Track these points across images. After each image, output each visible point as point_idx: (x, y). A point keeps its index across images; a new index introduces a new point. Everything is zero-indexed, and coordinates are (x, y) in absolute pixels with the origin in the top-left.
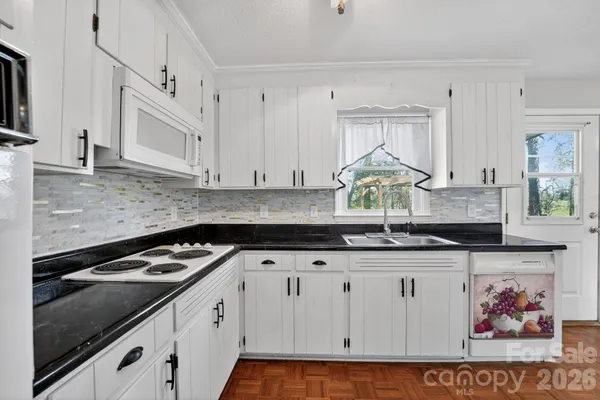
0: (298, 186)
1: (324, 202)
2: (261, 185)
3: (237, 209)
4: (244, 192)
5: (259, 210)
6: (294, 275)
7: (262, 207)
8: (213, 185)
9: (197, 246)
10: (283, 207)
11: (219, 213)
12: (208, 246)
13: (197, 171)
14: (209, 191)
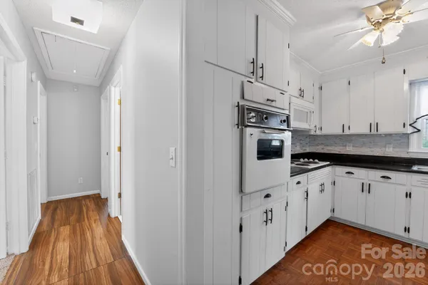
0: (374, 131)
1: (399, 142)
2: (347, 132)
3: (331, 145)
4: (336, 136)
5: (346, 146)
6: (366, 182)
7: (348, 144)
8: (318, 133)
9: (311, 160)
10: (364, 145)
11: (320, 147)
12: (316, 161)
13: (312, 127)
14: (317, 135)
